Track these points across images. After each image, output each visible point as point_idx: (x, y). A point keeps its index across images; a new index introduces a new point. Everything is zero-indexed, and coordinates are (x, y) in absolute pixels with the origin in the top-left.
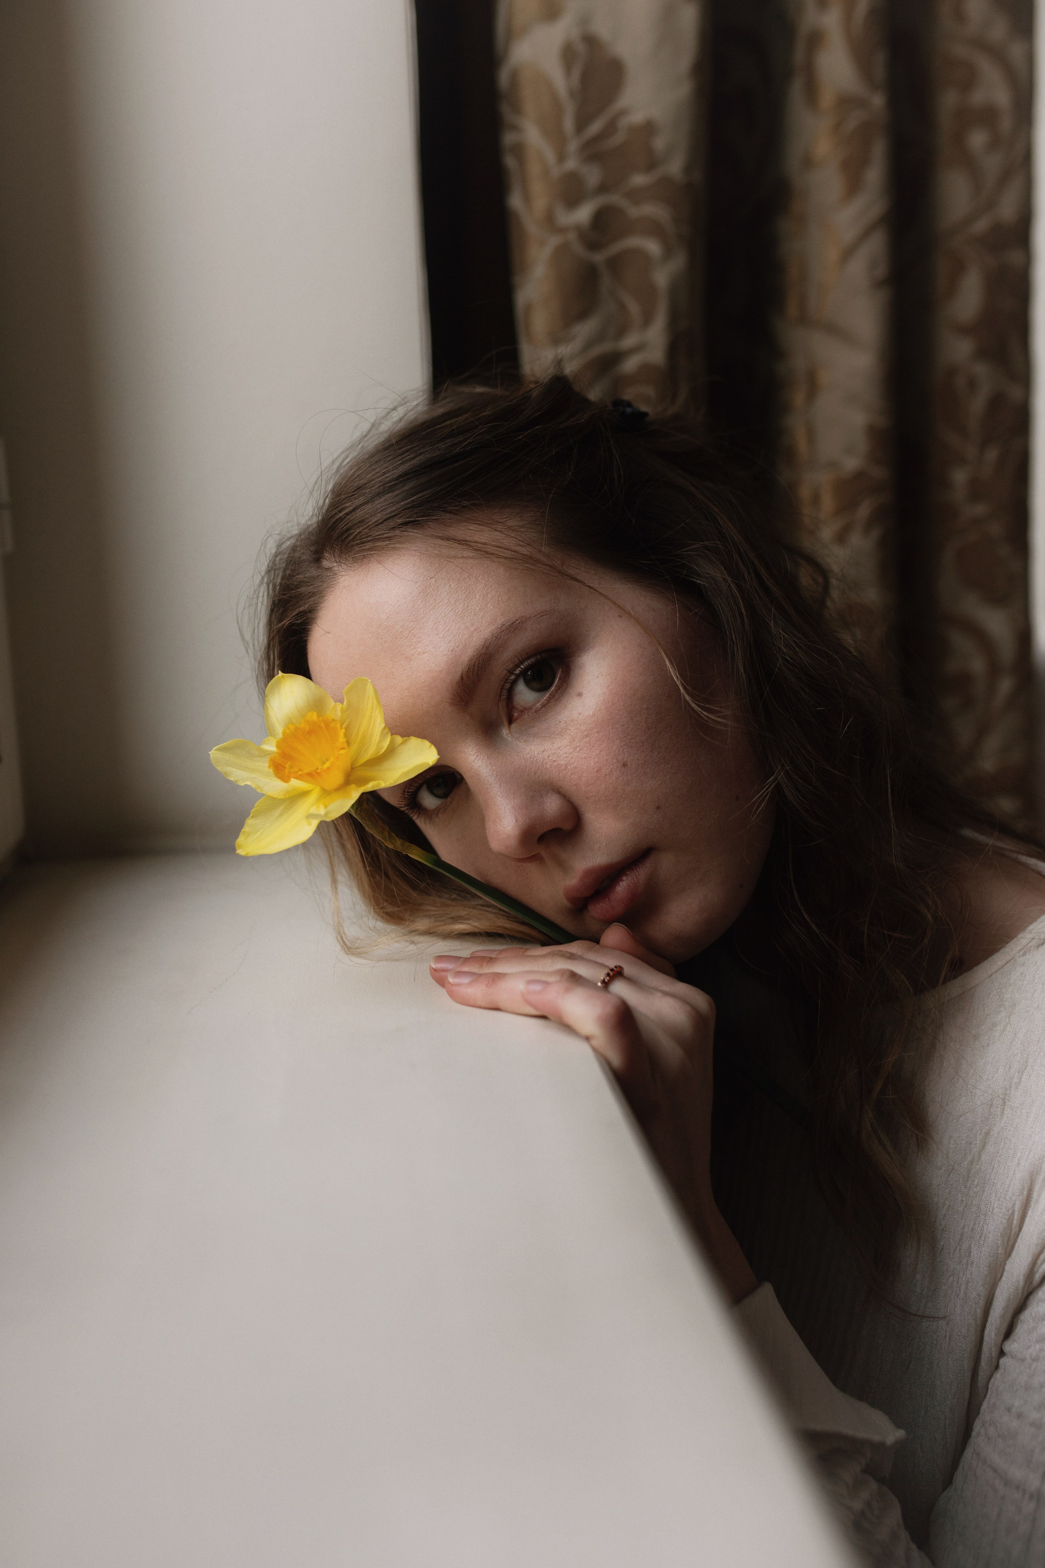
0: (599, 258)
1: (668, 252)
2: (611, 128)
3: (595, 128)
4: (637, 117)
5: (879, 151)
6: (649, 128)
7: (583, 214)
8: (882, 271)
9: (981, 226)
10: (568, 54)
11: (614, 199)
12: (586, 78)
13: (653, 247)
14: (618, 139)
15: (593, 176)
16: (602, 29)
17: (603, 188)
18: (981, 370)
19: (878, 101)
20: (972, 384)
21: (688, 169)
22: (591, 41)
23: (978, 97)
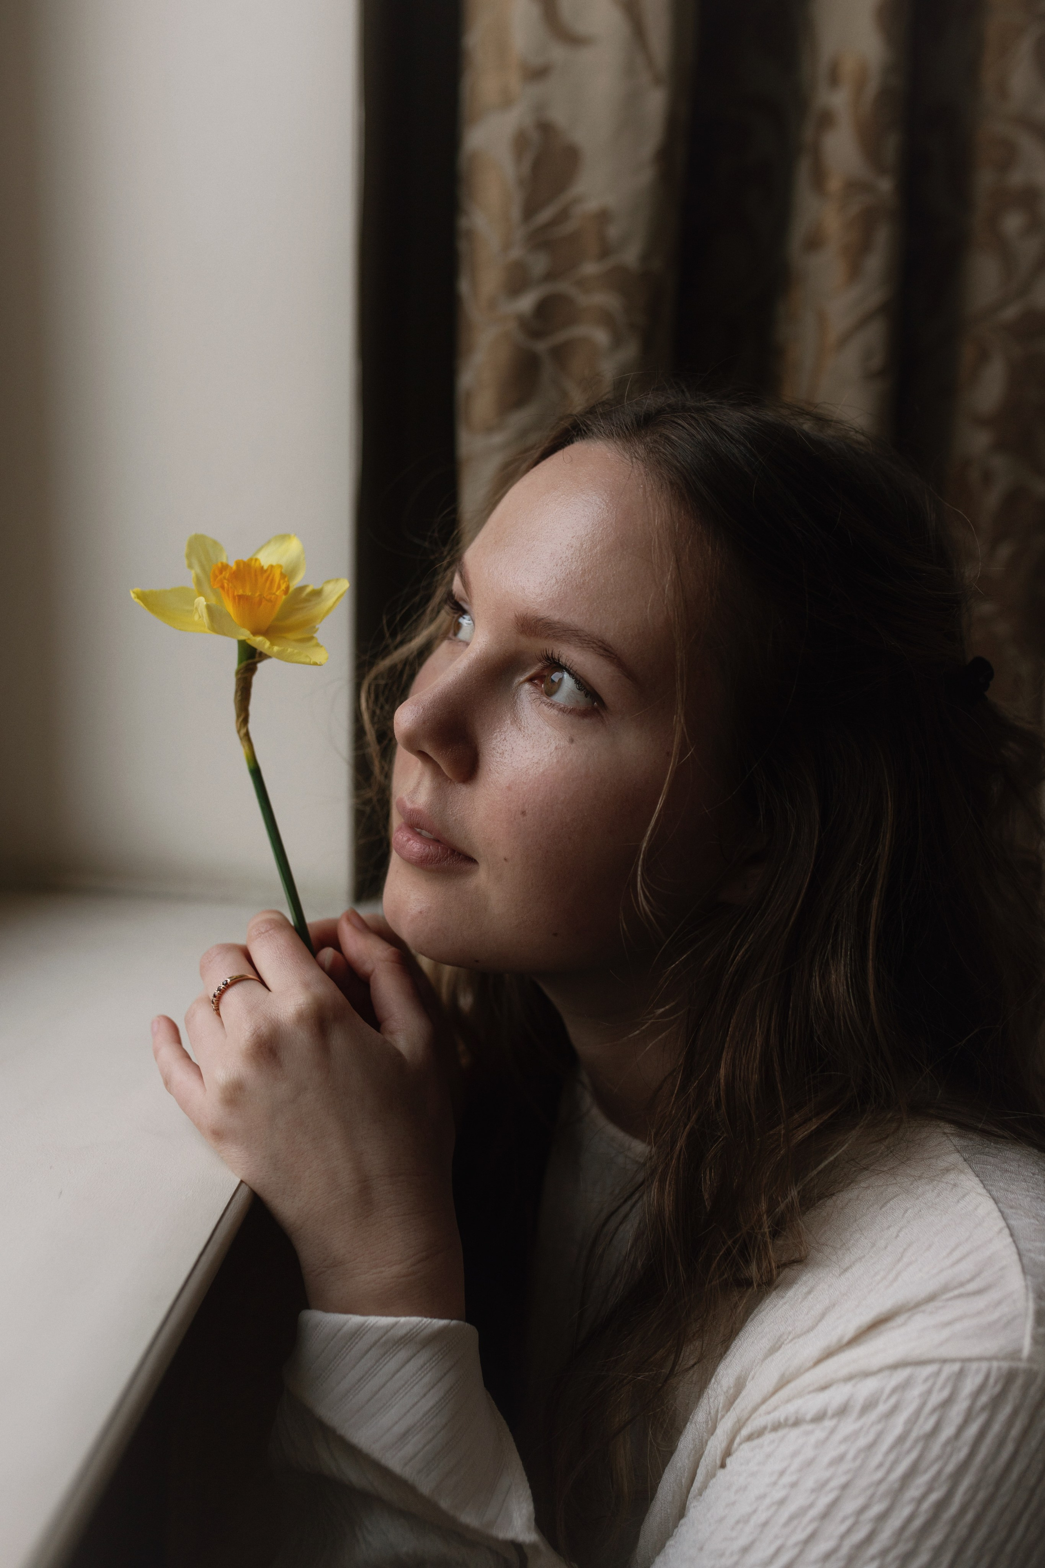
0: (541, 347)
1: (617, 341)
2: (563, 215)
3: (545, 215)
4: (592, 205)
5: (883, 236)
6: (603, 217)
7: (526, 303)
8: (877, 362)
9: (1011, 313)
10: (520, 142)
11: (563, 287)
12: (537, 166)
13: (601, 336)
14: (569, 227)
15: (539, 264)
16: (559, 116)
17: (550, 276)
18: (1000, 463)
19: (885, 185)
20: (987, 477)
21: (646, 257)
22: (546, 128)
23: (1017, 178)
